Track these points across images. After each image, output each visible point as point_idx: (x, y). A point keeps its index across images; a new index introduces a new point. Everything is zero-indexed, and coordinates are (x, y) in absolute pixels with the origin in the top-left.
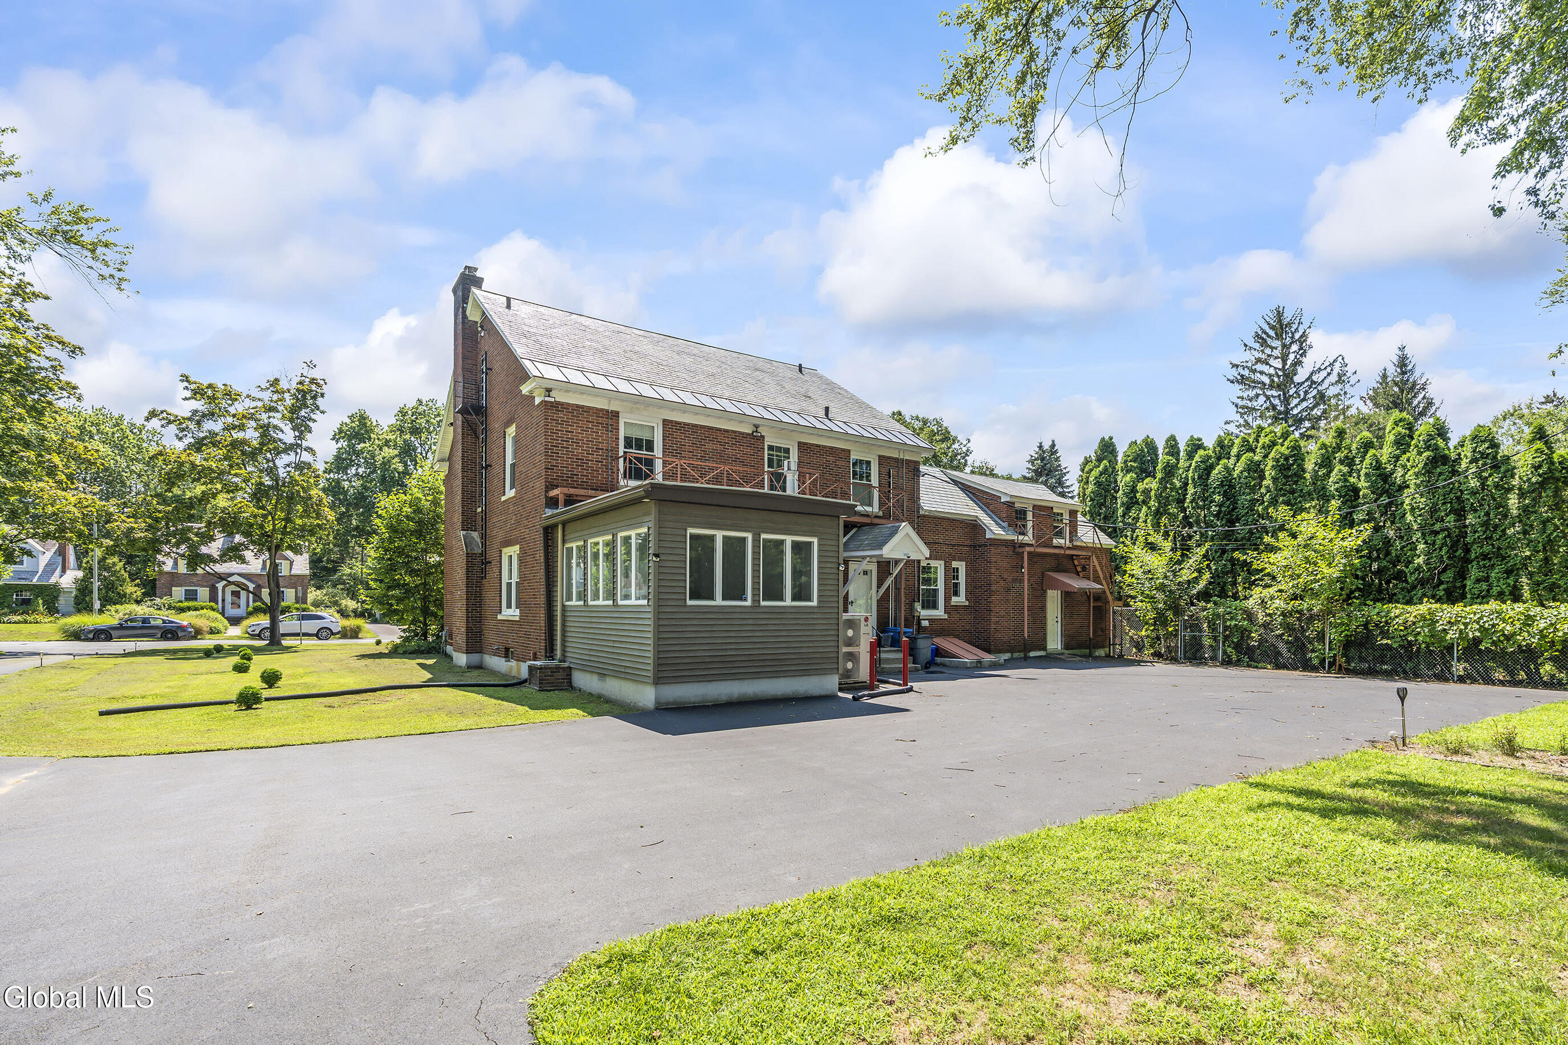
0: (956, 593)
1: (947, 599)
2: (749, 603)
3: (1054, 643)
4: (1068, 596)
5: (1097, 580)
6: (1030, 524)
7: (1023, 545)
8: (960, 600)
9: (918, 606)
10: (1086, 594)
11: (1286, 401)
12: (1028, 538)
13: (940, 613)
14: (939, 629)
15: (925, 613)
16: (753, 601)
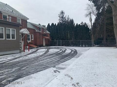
0: (32, 39)
1: (31, 39)
2: (4, 39)
3: (44, 45)
4: (46, 39)
5: (49, 37)
6: (41, 30)
7: (41, 33)
8: (33, 39)
9: (27, 40)
10: (47, 39)
11: (63, 20)
12: (41, 32)
13: (30, 41)
14: (30, 43)
15: (28, 41)
16: (5, 39)
